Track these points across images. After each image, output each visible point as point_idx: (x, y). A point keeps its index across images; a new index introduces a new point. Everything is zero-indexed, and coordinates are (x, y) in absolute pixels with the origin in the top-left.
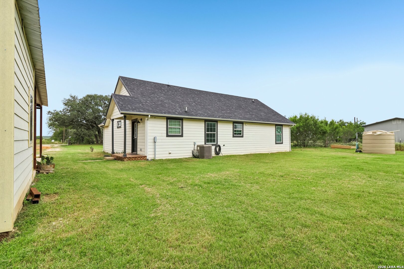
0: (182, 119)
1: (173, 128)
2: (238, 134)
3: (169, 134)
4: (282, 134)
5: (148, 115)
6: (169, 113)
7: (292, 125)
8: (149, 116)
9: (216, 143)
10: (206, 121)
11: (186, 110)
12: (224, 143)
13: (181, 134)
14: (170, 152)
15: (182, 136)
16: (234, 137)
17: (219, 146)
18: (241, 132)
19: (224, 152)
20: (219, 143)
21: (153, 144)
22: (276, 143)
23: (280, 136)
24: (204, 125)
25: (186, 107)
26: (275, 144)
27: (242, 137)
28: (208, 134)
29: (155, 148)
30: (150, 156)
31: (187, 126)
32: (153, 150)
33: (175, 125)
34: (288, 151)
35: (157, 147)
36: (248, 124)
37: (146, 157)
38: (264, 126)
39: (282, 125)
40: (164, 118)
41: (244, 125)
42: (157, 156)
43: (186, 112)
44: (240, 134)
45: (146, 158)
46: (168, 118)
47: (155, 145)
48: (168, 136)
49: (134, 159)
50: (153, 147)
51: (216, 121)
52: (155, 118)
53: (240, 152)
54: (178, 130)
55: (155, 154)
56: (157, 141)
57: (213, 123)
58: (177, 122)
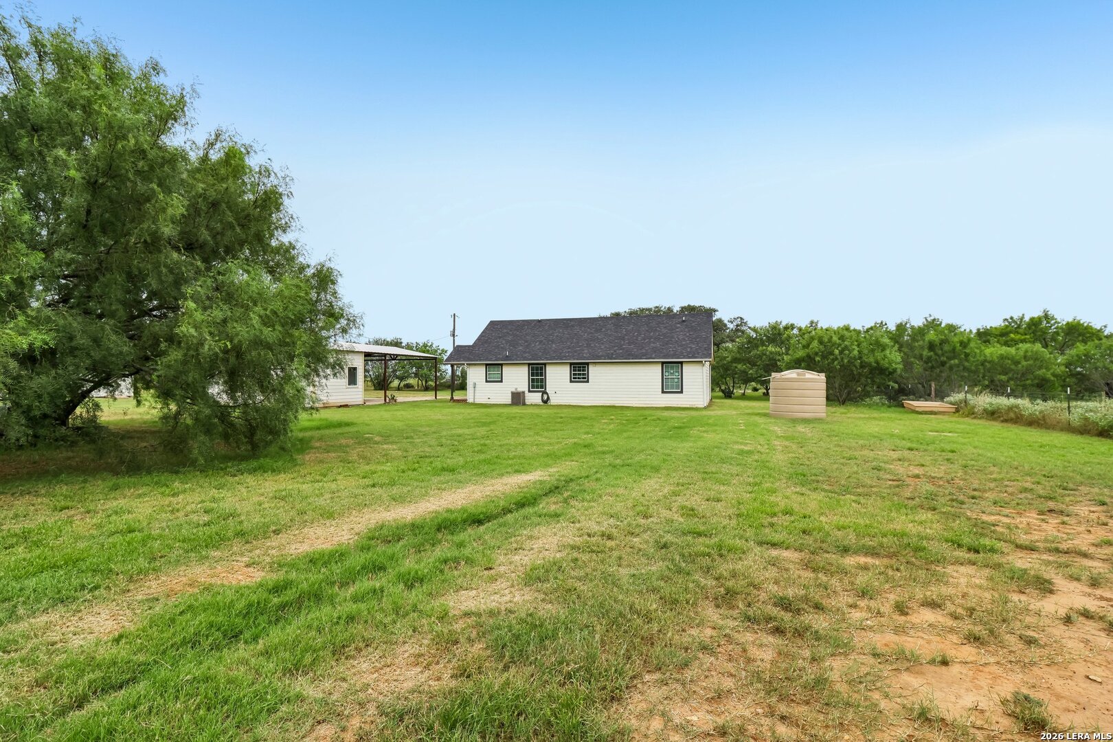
0: (501, 365)
4: (680, 377)
9: (543, 390)
10: (529, 364)
12: (556, 390)
14: (489, 397)
15: (501, 381)
16: (571, 382)
17: (547, 393)
19: (553, 401)
20: (548, 390)
21: (473, 389)
22: (664, 392)
23: (676, 380)
25: (507, 353)
26: (661, 392)
27: (588, 382)
29: (474, 393)
30: (470, 400)
31: (508, 371)
33: (494, 373)
34: (701, 406)
36: (598, 364)
37: (467, 400)
39: (681, 363)
40: (483, 365)
42: (476, 400)
43: (505, 357)
44: (584, 378)
46: (487, 365)
47: (475, 390)
48: (487, 381)
51: (545, 364)
52: (475, 365)
53: (584, 402)
54: (497, 376)
55: (474, 399)
56: (478, 386)
57: (540, 366)
58: (496, 368)
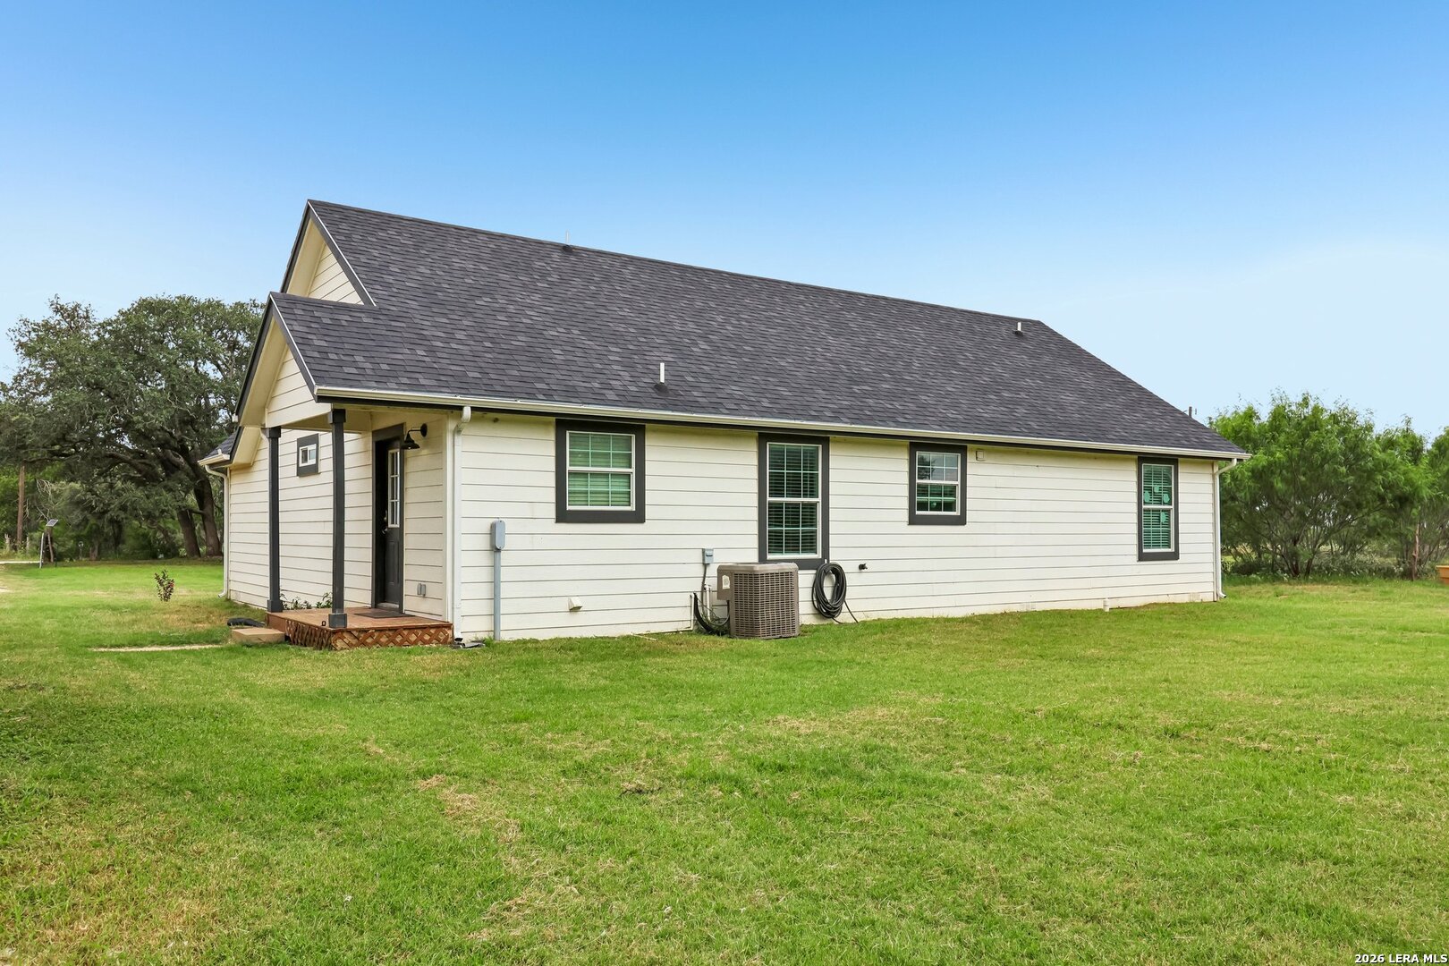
0: (637, 428)
1: (594, 475)
2: (938, 507)
3: (569, 508)
4: (1172, 507)
5: (461, 408)
6: (571, 394)
7: (1230, 460)
8: (467, 412)
9: (819, 555)
10: (765, 435)
11: (662, 380)
12: (862, 556)
13: (632, 508)
14: (577, 602)
15: (638, 517)
16: (913, 520)
17: (838, 572)
18: (952, 499)
19: (861, 604)
20: (834, 557)
21: (485, 559)
22: (1142, 557)
23: (1163, 517)
24: (753, 459)
25: (662, 365)
26: (1136, 558)
27: (961, 520)
28: (776, 508)
29: (495, 583)
30: (469, 627)
31: (666, 462)
32: (485, 591)
33: (600, 462)
34: (1209, 598)
35: (505, 574)
36: (989, 452)
37: (449, 626)
38: (1077, 464)
39: (1173, 460)
40: (547, 424)
41: (970, 458)
42: (505, 622)
43: (659, 388)
44: (950, 506)
45: (450, 632)
46: (564, 424)
47: (495, 568)
48: (563, 516)
49: (384, 640)
50: (485, 575)
51: (823, 439)
52: (496, 420)
53: (952, 601)
54: (616, 486)
55: (495, 615)
56: (509, 542)
57: (802, 446)
58: (612, 443)
